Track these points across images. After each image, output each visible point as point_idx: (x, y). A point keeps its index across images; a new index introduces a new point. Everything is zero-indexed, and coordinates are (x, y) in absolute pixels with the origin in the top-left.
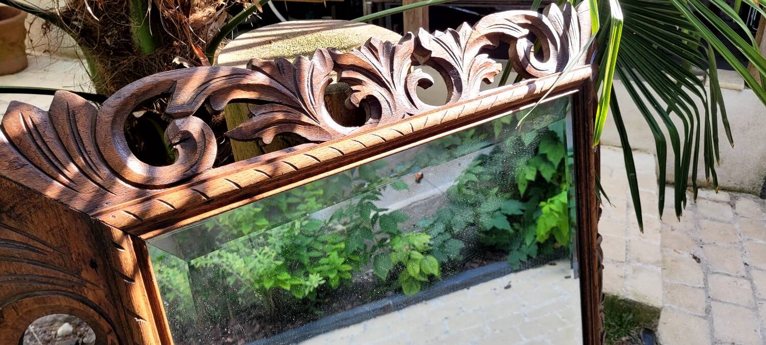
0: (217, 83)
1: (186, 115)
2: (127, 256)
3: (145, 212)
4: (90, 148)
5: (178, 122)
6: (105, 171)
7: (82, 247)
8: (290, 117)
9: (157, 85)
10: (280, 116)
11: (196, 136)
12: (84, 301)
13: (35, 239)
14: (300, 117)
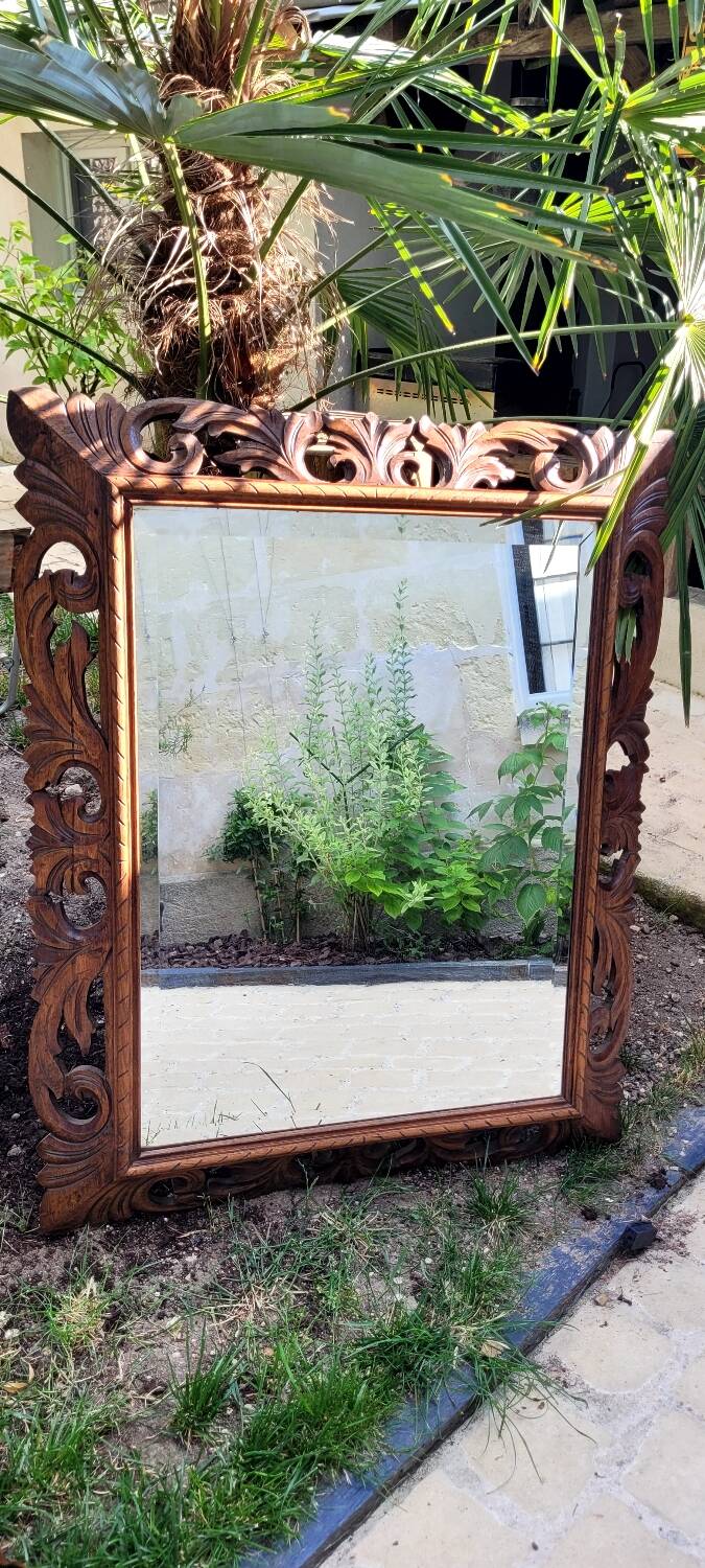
0: (216, 416)
1: (187, 432)
2: (118, 509)
3: (135, 483)
4: (115, 434)
5: (179, 435)
6: (120, 452)
7: (93, 498)
8: (268, 456)
9: (172, 406)
10: (259, 453)
11: (188, 448)
12: (85, 537)
13: (67, 484)
14: (277, 458)
